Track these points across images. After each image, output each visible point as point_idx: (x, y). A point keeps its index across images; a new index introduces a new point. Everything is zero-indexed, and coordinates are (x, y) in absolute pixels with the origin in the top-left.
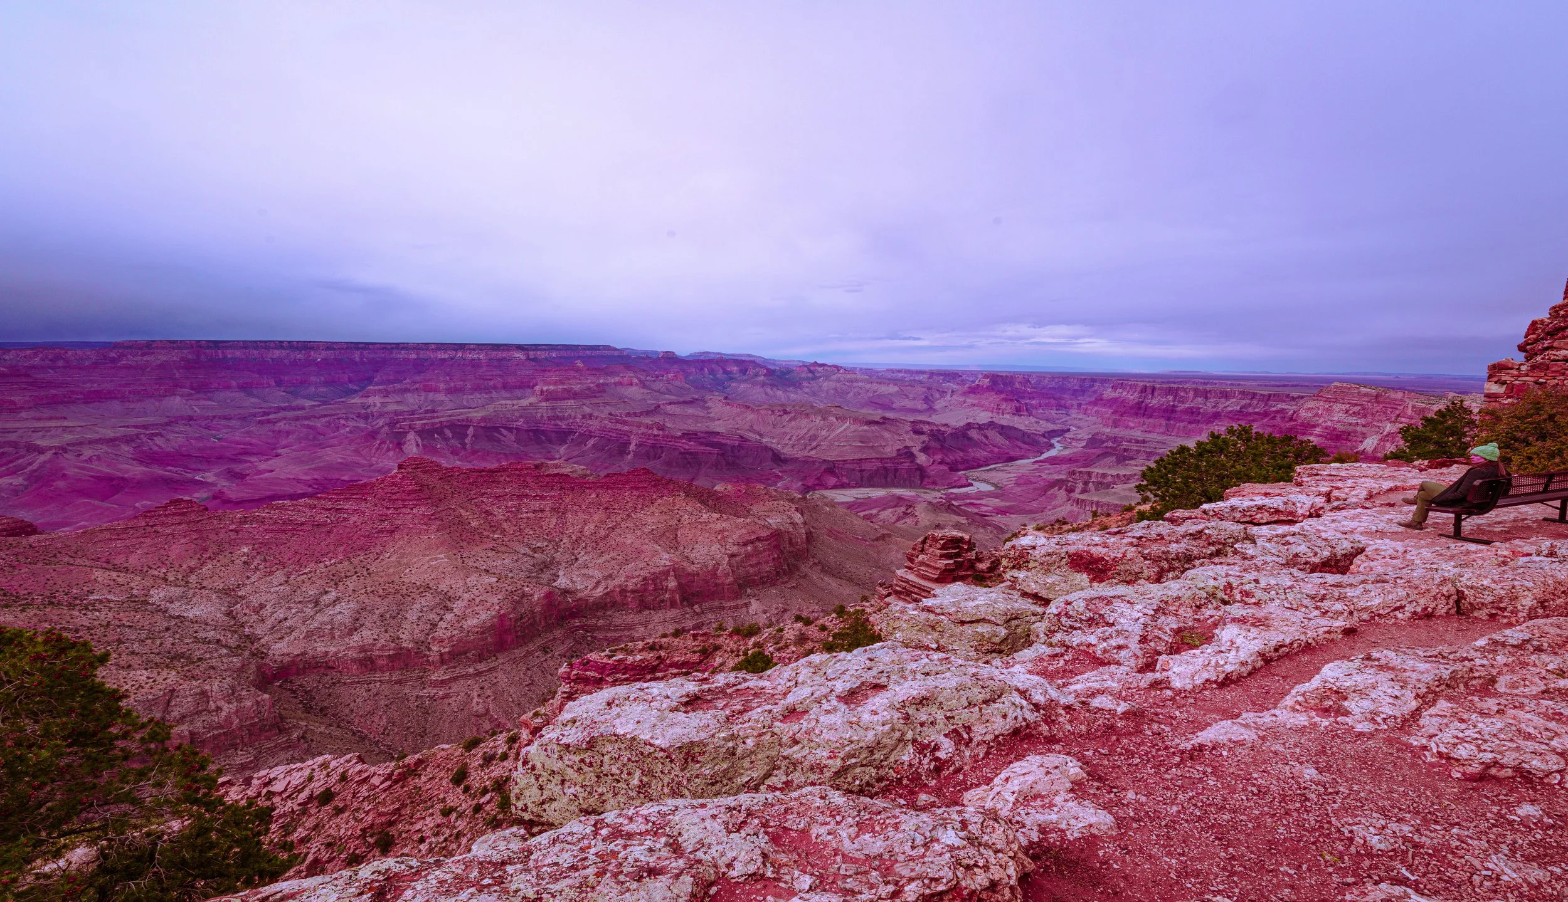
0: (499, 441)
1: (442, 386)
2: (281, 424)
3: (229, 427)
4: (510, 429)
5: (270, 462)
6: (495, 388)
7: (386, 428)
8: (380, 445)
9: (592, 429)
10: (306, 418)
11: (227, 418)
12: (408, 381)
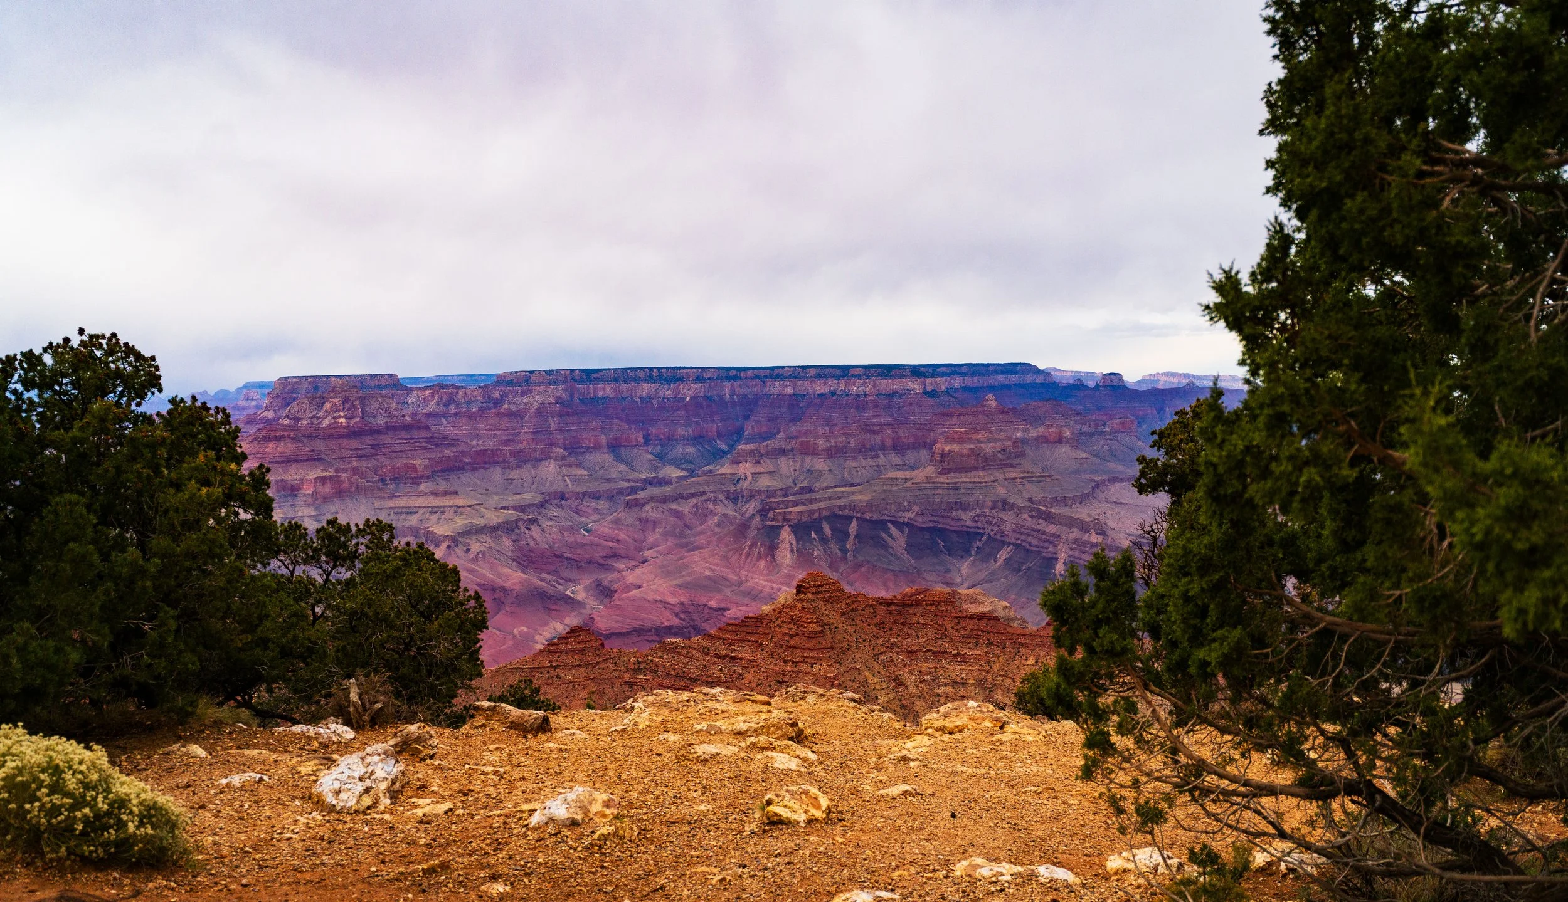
0: (886, 547)
1: (822, 444)
2: (648, 508)
3: (598, 511)
4: (899, 525)
5: (638, 571)
6: (883, 447)
7: (757, 518)
8: (750, 549)
9: (1007, 527)
10: (675, 499)
11: (596, 496)
12: (781, 435)
